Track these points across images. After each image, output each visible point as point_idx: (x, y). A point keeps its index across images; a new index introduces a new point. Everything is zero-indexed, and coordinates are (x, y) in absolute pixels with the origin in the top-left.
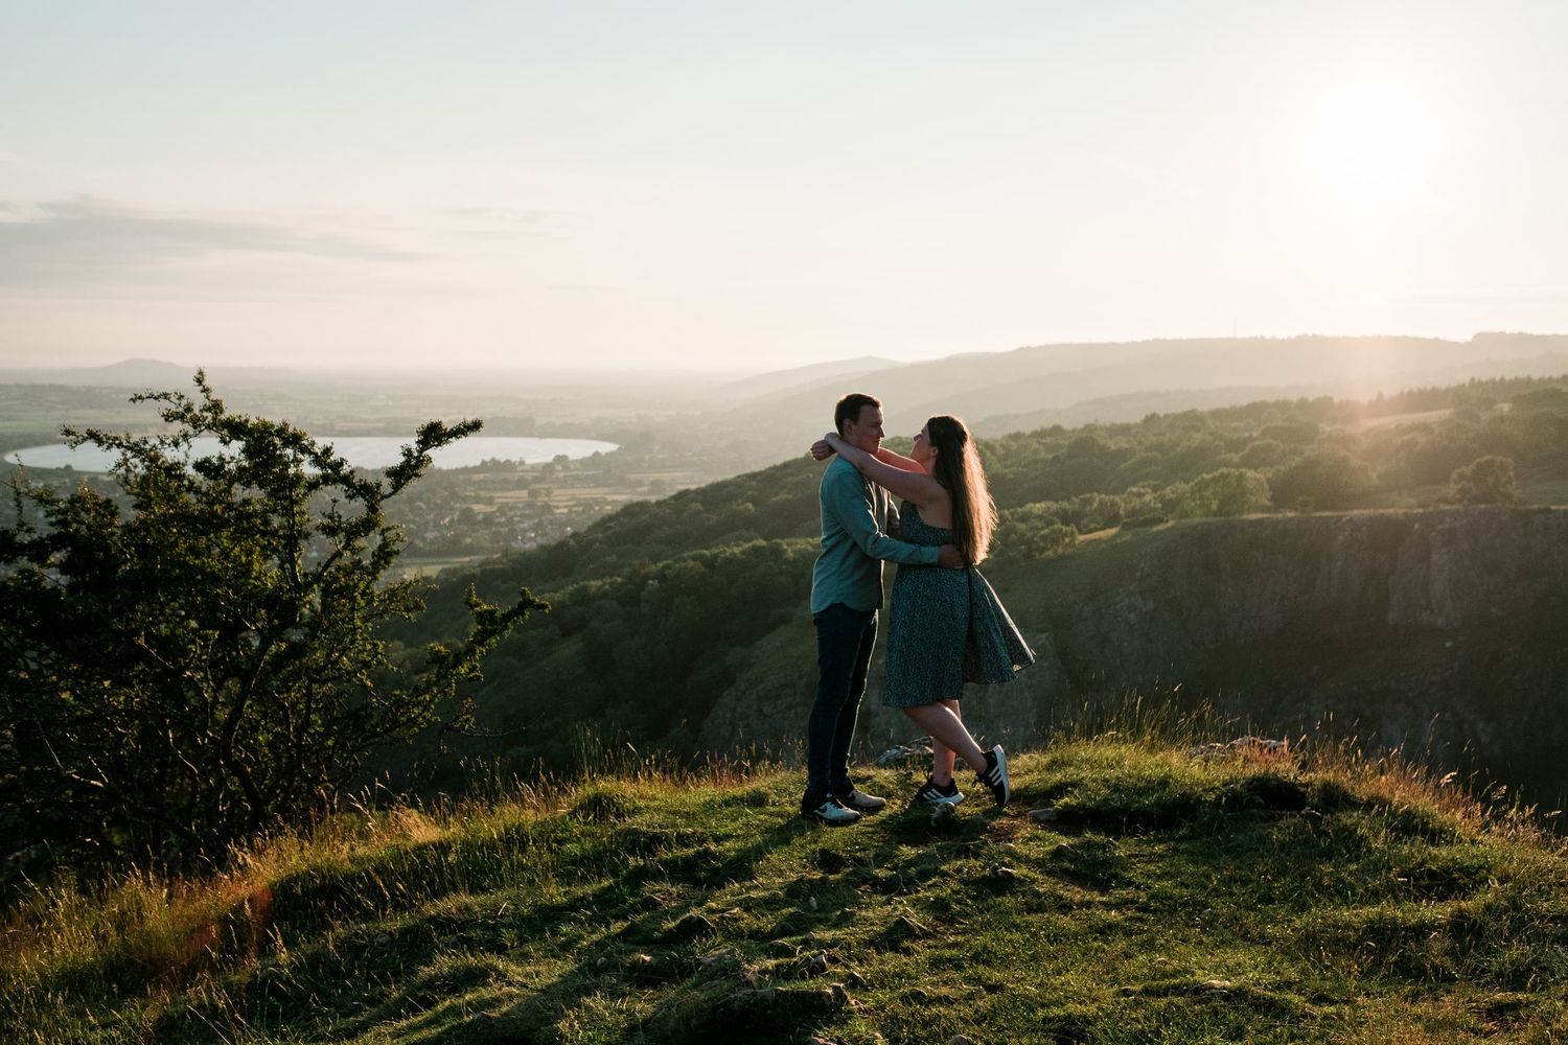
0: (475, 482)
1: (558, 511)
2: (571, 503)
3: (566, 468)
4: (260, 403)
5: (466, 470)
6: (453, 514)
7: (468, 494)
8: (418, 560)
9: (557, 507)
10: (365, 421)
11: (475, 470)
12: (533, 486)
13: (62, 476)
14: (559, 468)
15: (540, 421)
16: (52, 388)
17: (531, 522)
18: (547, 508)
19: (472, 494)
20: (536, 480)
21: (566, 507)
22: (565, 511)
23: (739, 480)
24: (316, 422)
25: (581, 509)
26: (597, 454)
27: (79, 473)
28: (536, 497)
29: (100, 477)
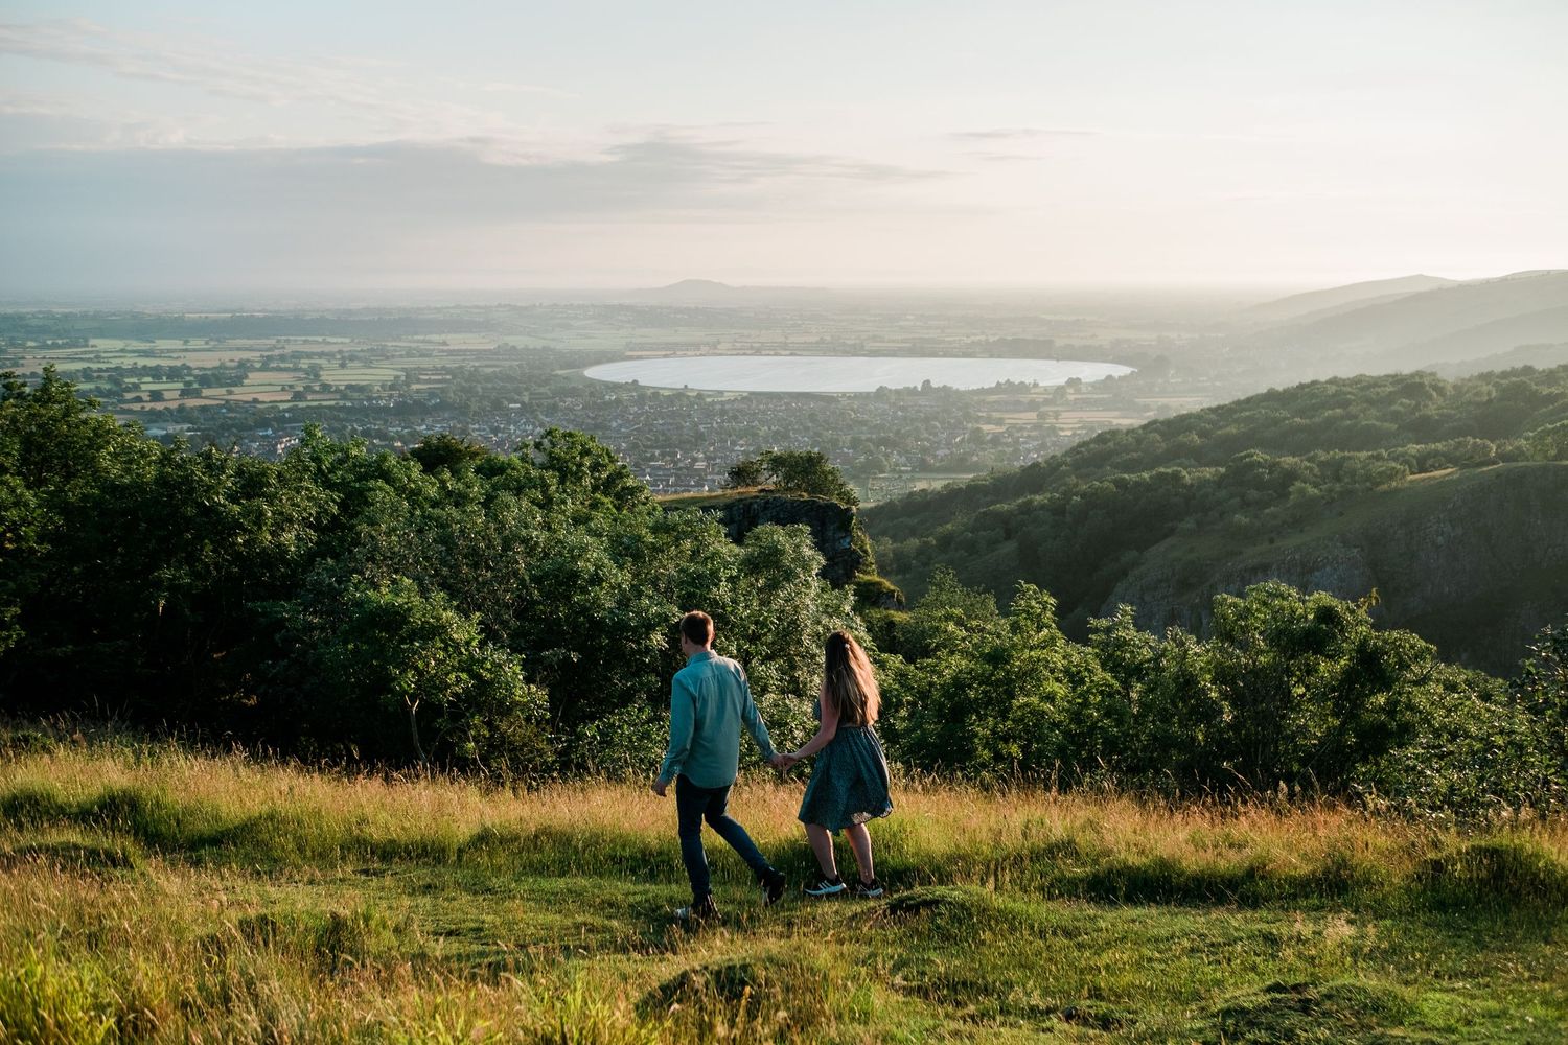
0: (988, 403)
1: (1062, 433)
2: (1076, 426)
3: (1078, 391)
4: (799, 322)
5: (982, 391)
6: (964, 434)
7: (980, 414)
8: (929, 475)
9: (1062, 430)
10: (893, 341)
11: (990, 391)
12: (1042, 409)
13: (630, 391)
14: (1071, 391)
15: (1059, 342)
16: (622, 308)
17: (1036, 443)
18: (1053, 430)
19: (984, 414)
20: (1047, 402)
21: (1072, 429)
22: (1069, 433)
24: (849, 342)
25: (1084, 431)
26: (1109, 378)
27: (644, 387)
28: (1045, 419)
29: (661, 392)
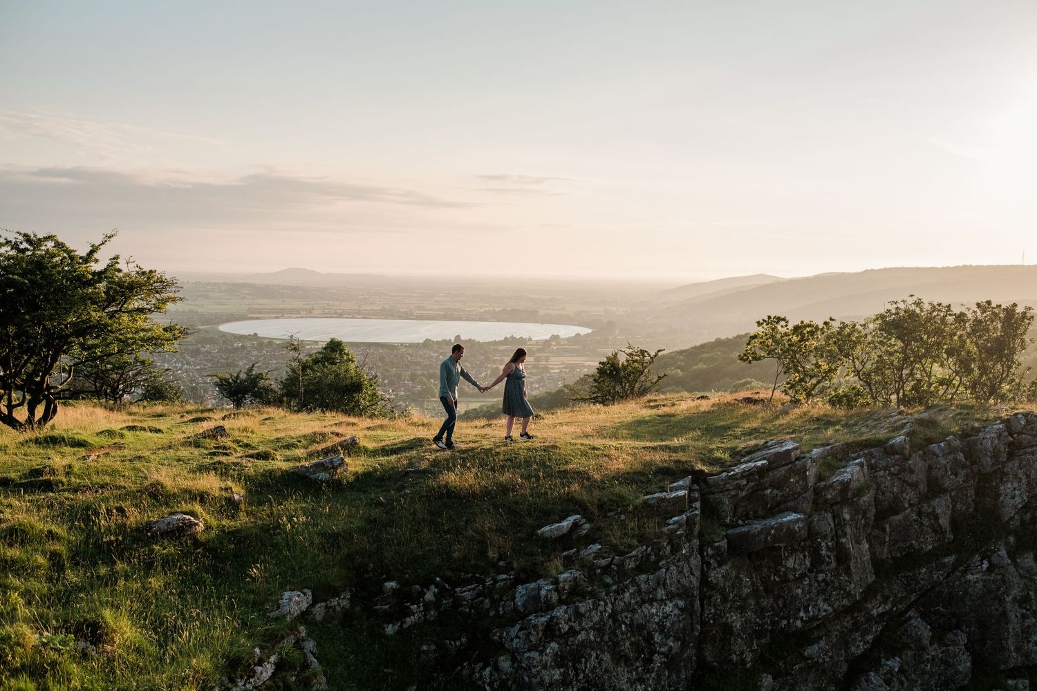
0: (501, 351)
1: (552, 371)
2: (561, 366)
3: (558, 344)
4: (368, 297)
5: (495, 343)
6: (487, 371)
7: (496, 358)
8: (465, 399)
9: (552, 369)
10: (431, 310)
11: (500, 343)
12: (537, 355)
13: (252, 340)
14: (554, 343)
15: (541, 312)
16: (244, 285)
17: (536, 378)
18: (546, 369)
19: (499, 358)
20: (539, 351)
21: (558, 368)
22: (558, 371)
23: (673, 354)
24: (401, 310)
25: (568, 370)
26: (578, 335)
27: (262, 338)
28: (539, 361)
29: (274, 341)
